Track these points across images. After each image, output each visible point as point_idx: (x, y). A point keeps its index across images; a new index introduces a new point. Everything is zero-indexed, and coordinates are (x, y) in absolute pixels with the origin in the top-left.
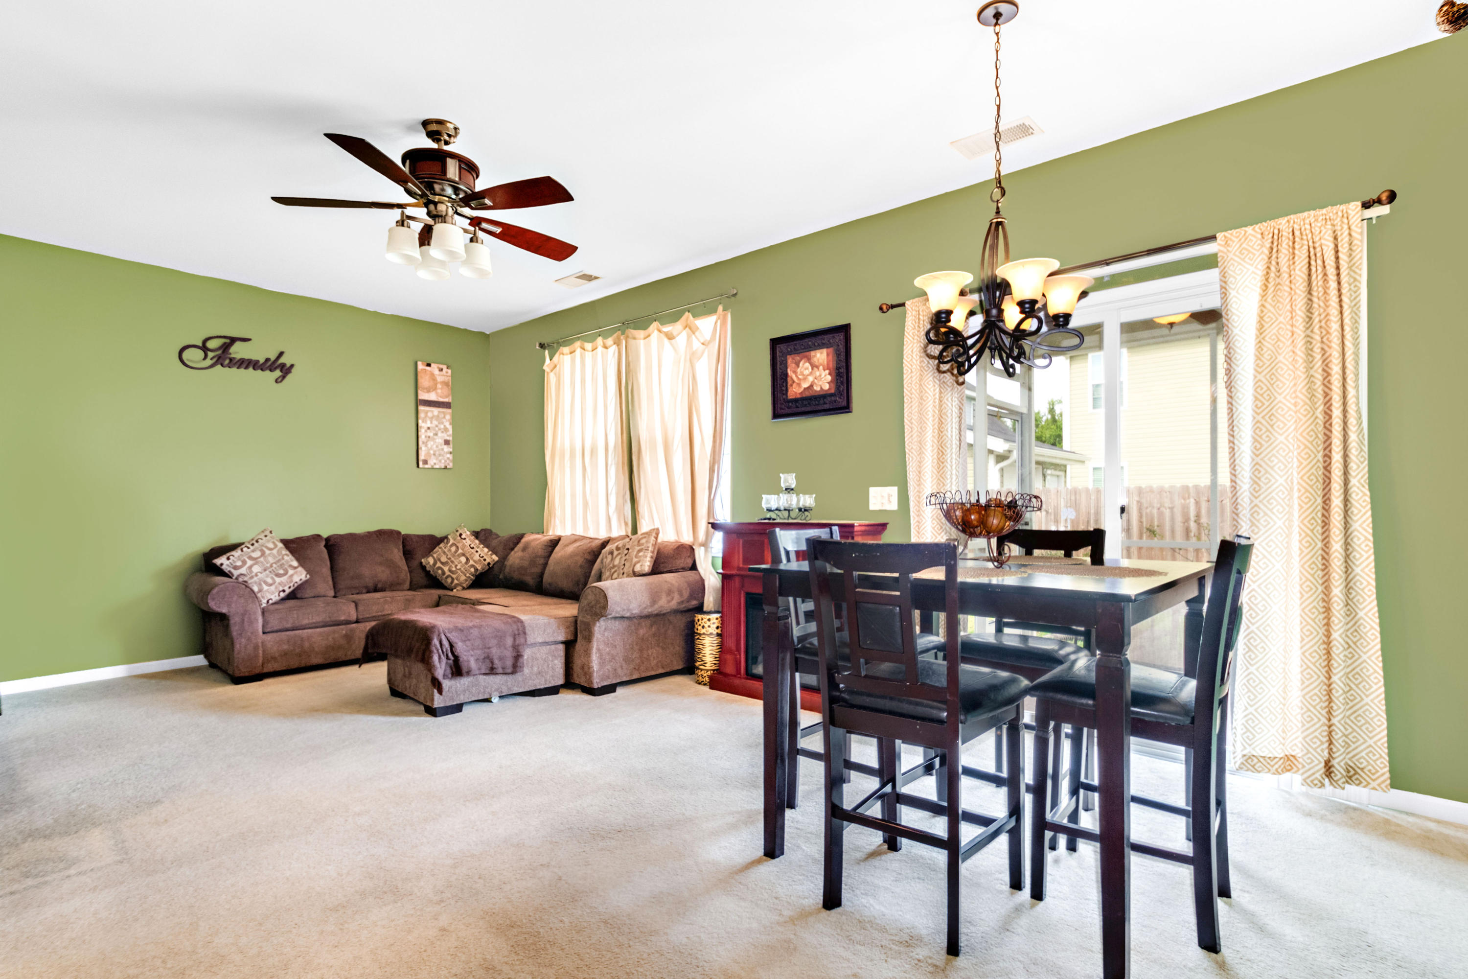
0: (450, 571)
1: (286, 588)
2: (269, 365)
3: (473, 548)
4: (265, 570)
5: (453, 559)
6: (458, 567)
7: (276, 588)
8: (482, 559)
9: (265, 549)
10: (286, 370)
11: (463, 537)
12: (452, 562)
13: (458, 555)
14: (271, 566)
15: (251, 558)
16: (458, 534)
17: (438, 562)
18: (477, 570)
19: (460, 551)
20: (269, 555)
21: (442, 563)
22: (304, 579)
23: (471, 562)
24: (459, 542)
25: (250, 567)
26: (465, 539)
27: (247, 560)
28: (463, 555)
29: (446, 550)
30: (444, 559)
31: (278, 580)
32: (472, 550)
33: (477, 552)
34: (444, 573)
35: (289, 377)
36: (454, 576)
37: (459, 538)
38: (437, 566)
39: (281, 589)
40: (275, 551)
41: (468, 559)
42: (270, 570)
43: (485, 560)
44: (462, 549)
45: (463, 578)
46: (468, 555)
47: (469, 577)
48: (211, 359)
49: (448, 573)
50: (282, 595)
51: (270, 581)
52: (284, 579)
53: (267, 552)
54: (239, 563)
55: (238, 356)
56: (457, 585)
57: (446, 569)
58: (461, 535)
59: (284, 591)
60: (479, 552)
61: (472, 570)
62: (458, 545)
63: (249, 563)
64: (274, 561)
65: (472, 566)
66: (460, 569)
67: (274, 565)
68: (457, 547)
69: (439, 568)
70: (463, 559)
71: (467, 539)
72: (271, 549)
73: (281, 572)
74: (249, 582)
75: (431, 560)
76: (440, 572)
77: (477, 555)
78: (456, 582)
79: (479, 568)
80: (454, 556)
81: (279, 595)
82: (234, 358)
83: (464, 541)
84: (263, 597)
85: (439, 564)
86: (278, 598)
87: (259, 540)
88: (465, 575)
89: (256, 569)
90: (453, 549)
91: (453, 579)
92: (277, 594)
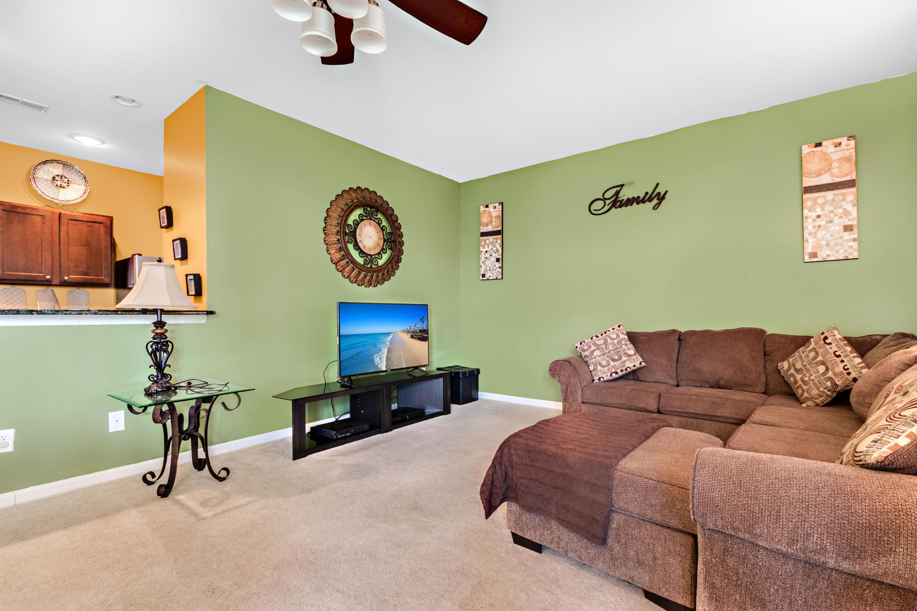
0: (802, 380)
1: (619, 371)
2: (646, 199)
3: (839, 356)
4: (604, 355)
5: (808, 367)
6: (812, 378)
7: (609, 369)
8: (845, 372)
9: (608, 338)
10: (661, 198)
11: (827, 341)
12: (808, 370)
13: (816, 363)
14: (609, 352)
15: (595, 344)
16: (822, 337)
17: (792, 368)
18: (836, 385)
19: (820, 358)
20: (610, 343)
21: (797, 370)
22: (638, 365)
23: (830, 374)
24: (820, 348)
25: (593, 351)
26: (830, 344)
27: (592, 345)
28: (823, 363)
29: (803, 355)
30: (798, 366)
31: (612, 363)
32: (837, 359)
33: (842, 361)
34: (796, 382)
35: (664, 202)
36: (805, 387)
37: (822, 342)
38: (790, 372)
39: (614, 370)
40: (616, 341)
41: (827, 369)
42: (608, 355)
43: (849, 374)
44: (822, 356)
45: (815, 392)
46: (829, 364)
47: (824, 392)
48: (608, 205)
49: (800, 383)
50: (614, 375)
51: (604, 363)
52: (617, 364)
53: (609, 341)
54: (586, 348)
55: (625, 198)
56: (807, 399)
57: (799, 377)
58: (826, 338)
59: (616, 373)
60: (846, 363)
61: (829, 384)
62: (818, 350)
63: (593, 348)
64: (613, 348)
65: (830, 379)
66: (813, 380)
67: (612, 352)
68: (817, 353)
69: (792, 375)
70: (822, 369)
71: (833, 345)
72: (613, 339)
73: (616, 357)
74: (589, 362)
75: (785, 365)
76: (792, 379)
77: (841, 365)
78: (806, 394)
79: (839, 383)
80: (810, 363)
81: (611, 375)
82: (623, 200)
83: (828, 347)
84: (596, 375)
85: (792, 371)
86: (609, 378)
87: (608, 332)
88: (818, 389)
89: (597, 353)
90: (812, 355)
91: (803, 390)
92: (609, 374)
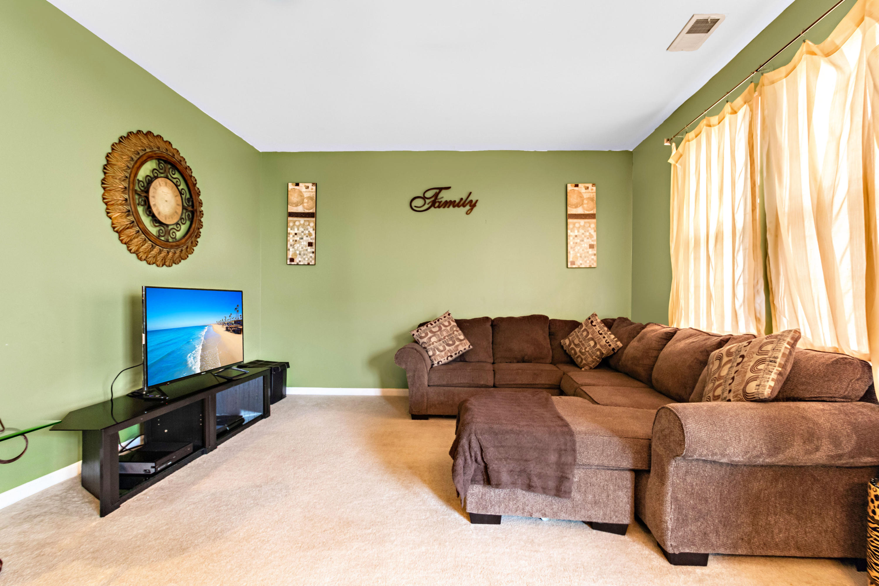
0: (580, 352)
1: (453, 354)
2: (462, 203)
3: (601, 334)
4: (440, 341)
5: (583, 342)
6: (587, 350)
7: (445, 353)
8: (607, 344)
9: (442, 326)
10: (473, 205)
11: (594, 324)
12: (583, 345)
13: (588, 339)
14: (444, 338)
15: (431, 332)
16: (589, 321)
17: (572, 343)
18: (603, 354)
19: (590, 336)
20: (444, 330)
21: (575, 345)
22: (467, 348)
23: (598, 346)
24: (590, 329)
25: (430, 338)
26: (595, 326)
27: (429, 333)
28: (592, 339)
29: (579, 334)
30: (577, 341)
31: (448, 348)
32: (601, 336)
33: (604, 337)
34: (576, 353)
36: (583, 357)
37: (590, 325)
39: (449, 354)
40: (448, 328)
41: (596, 343)
42: (443, 340)
43: (609, 346)
44: (592, 335)
45: (590, 359)
46: (596, 340)
47: (595, 359)
48: (428, 204)
49: (579, 354)
50: (450, 359)
51: (441, 348)
52: (451, 348)
53: (443, 328)
54: (423, 335)
55: (444, 200)
56: (585, 365)
57: (578, 350)
58: (592, 322)
59: (451, 356)
60: (606, 338)
61: (598, 353)
62: (589, 330)
63: (430, 335)
64: (447, 335)
65: (599, 350)
67: (447, 338)
68: (588, 333)
69: (573, 349)
70: (592, 343)
71: (597, 326)
72: (446, 326)
73: (451, 342)
74: (428, 348)
75: (568, 341)
76: (573, 352)
77: (604, 340)
78: (584, 362)
79: (604, 352)
80: (584, 340)
81: (447, 359)
83: (594, 328)
84: (435, 360)
85: (572, 346)
86: (446, 361)
87: (441, 320)
88: (592, 358)
89: (434, 339)
90: (585, 334)
91: (582, 359)
92: (446, 358)
